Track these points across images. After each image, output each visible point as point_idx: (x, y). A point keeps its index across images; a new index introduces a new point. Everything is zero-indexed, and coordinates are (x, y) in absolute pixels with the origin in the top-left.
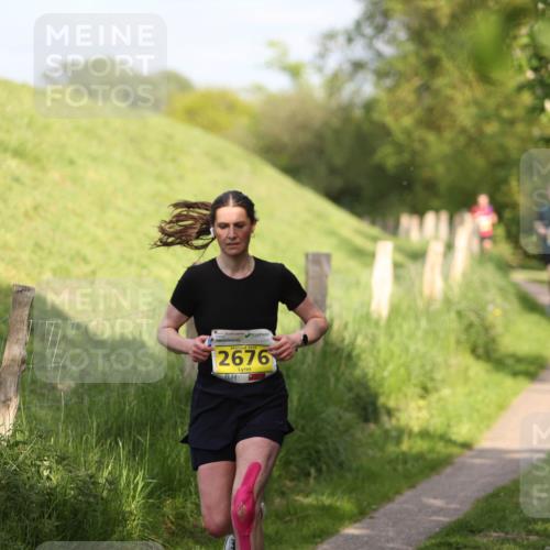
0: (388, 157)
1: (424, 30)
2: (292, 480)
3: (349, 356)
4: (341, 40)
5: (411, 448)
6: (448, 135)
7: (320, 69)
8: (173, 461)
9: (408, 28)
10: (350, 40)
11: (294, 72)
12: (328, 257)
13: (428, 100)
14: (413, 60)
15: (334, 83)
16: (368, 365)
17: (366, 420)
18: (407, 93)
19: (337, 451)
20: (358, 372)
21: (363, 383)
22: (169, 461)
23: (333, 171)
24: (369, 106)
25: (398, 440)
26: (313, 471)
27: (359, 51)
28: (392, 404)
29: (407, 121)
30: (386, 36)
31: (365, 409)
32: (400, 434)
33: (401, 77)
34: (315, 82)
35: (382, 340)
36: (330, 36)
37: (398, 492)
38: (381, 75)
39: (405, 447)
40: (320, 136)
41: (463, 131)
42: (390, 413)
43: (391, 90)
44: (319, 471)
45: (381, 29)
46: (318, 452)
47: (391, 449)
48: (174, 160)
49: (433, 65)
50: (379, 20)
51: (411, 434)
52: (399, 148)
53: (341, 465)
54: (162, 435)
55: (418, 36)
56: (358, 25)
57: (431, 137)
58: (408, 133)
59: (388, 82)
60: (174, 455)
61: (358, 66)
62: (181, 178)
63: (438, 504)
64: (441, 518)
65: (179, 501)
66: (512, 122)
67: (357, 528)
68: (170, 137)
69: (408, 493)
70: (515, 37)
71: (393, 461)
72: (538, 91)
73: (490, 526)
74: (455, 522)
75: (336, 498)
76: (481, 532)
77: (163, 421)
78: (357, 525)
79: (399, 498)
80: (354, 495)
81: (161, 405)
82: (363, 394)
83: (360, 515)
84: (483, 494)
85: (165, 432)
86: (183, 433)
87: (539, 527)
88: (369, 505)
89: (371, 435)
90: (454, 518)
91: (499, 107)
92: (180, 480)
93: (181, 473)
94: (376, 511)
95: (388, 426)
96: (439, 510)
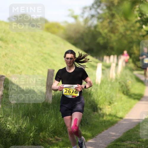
0: (101, 41)
1: (110, 6)
3: (90, 94)
4: (88, 9)
5: (106, 119)
6: (117, 34)
7: (82, 17)
8: (42, 122)
9: (106, 6)
10: (91, 9)
11: (76, 18)
13: (111, 25)
14: (107, 14)
15: (86, 21)
16: (95, 97)
17: (94, 111)
18: (106, 23)
19: (86, 120)
20: (92, 98)
21: (93, 101)
23: (86, 44)
24: (96, 27)
25: (103, 117)
27: (93, 12)
28: (101, 107)
29: (106, 31)
30: (100, 8)
31: (94, 108)
32: (104, 115)
33: (104, 19)
34: (81, 20)
35: (99, 90)
36: (85, 8)
37: (103, 131)
38: (99, 18)
39: (105, 118)
40: (82, 35)
41: (121, 33)
42: (101, 109)
43: (102, 22)
45: (99, 6)
47: (101, 119)
48: (43, 41)
49: (113, 16)
50: (98, 4)
51: (106, 115)
52: (104, 38)
53: (87, 123)
54: (39, 115)
55: (109, 8)
56: (93, 5)
57: (112, 35)
58: (106, 34)
59: (101, 20)
61: (93, 16)
62: (45, 46)
63: (113, 134)
64: (114, 138)
65: (44, 133)
66: (134, 31)
67: (92, 140)
68: (42, 35)
69: (105, 131)
70: (135, 8)
71: (102, 122)
72: (141, 23)
73: (127, 140)
74: (118, 139)
75: (86, 132)
76: (125, 141)
77: (39, 112)
78: (92, 139)
79: (103, 132)
80: (91, 131)
81: (39, 107)
82: (94, 104)
83: (93, 137)
84: (126, 131)
85: (40, 115)
86: (45, 115)
87: (140, 140)
88: (95, 134)
89: (96, 115)
90: (118, 138)
91: (130, 27)
92: (44, 127)
93: (44, 126)
94: (97, 136)
95: (100, 113)
96: (114, 136)
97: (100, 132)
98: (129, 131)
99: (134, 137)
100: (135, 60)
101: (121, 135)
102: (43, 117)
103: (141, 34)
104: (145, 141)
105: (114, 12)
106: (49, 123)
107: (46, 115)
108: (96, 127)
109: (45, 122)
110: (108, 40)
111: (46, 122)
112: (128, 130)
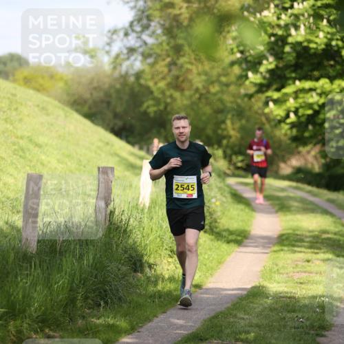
0: (150, 107)
1: (173, 28)
2: (89, 308)
3: (125, 231)
4: (121, 34)
5: (163, 288)
6: (187, 93)
7: (108, 52)
8: (14, 297)
9: (162, 26)
10: (126, 34)
12: (112, 169)
13: (175, 72)
14: (166, 47)
15: (116, 61)
16: (137, 237)
17: (135, 271)
18: (162, 67)
19: (118, 290)
20: (130, 241)
21: (134, 248)
22: (12, 298)
23: (116, 116)
24: (138, 76)
25: (156, 283)
26: (102, 303)
27: (132, 41)
28: (151, 261)
29: (162, 84)
30: (147, 32)
31: (135, 264)
32: (157, 279)
33: (158, 57)
34: (106, 61)
35: (145, 220)
36: (115, 32)
37: (156, 316)
38: (145, 56)
39: (160, 287)
40: (108, 95)
41: (197, 90)
42: (150, 266)
43: (152, 65)
44: (106, 303)
45: (145, 28)
46: (105, 291)
47: (151, 289)
48: (16, 109)
49: (178, 50)
50: (145, 21)
51: (163, 279)
52: (157, 101)
53: (120, 299)
54: (8, 281)
55: (169, 32)
56: (131, 24)
57: (177, 95)
58: (163, 92)
59: (150, 60)
60: (15, 294)
61: (131, 50)
62: (21, 120)
63: (180, 323)
64: (182, 332)
65: (18, 322)
66: (227, 85)
67: (129, 338)
68: (14, 95)
69: (162, 316)
70: (229, 32)
71: (153, 296)
72: (244, 66)
73: (212, 336)
74: (190, 334)
75: (116, 319)
76: (206, 340)
77: (8, 273)
78: (130, 336)
79: (156, 320)
80: (127, 318)
81: (7, 263)
82: (134, 255)
83: (132, 330)
84: (208, 316)
85: (9, 279)
86: (21, 280)
87: (243, 336)
88: (137, 324)
89: (138, 280)
90: (190, 332)
91: (219, 75)
92: (19, 309)
93: (20, 305)
94: (141, 327)
95: (149, 274)
96: (181, 327)
97: (148, 320)
98: (216, 317)
99: (228, 331)
100: (229, 152)
101: (198, 325)
102: (17, 286)
103: (242, 91)
104: (252, 339)
105: (180, 42)
106: (30, 299)
107: (24, 280)
108: (139, 306)
109: (21, 296)
110: (167, 105)
111: (24, 297)
112: (213, 314)
